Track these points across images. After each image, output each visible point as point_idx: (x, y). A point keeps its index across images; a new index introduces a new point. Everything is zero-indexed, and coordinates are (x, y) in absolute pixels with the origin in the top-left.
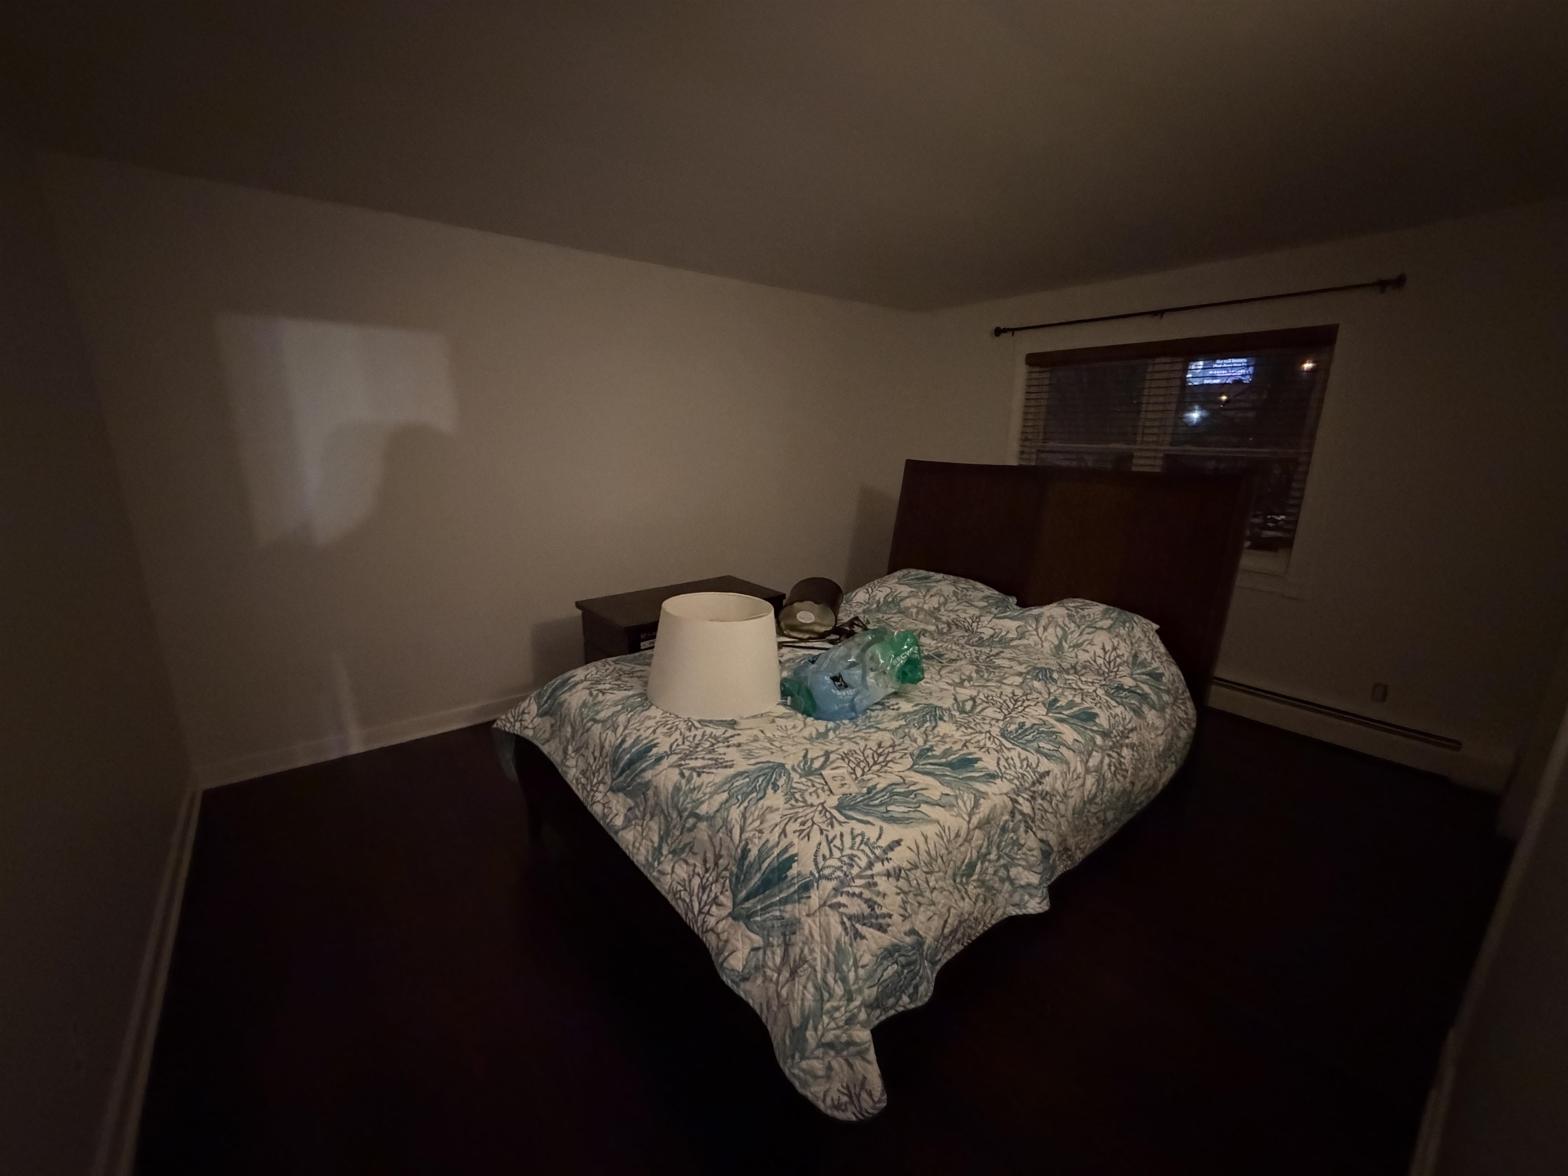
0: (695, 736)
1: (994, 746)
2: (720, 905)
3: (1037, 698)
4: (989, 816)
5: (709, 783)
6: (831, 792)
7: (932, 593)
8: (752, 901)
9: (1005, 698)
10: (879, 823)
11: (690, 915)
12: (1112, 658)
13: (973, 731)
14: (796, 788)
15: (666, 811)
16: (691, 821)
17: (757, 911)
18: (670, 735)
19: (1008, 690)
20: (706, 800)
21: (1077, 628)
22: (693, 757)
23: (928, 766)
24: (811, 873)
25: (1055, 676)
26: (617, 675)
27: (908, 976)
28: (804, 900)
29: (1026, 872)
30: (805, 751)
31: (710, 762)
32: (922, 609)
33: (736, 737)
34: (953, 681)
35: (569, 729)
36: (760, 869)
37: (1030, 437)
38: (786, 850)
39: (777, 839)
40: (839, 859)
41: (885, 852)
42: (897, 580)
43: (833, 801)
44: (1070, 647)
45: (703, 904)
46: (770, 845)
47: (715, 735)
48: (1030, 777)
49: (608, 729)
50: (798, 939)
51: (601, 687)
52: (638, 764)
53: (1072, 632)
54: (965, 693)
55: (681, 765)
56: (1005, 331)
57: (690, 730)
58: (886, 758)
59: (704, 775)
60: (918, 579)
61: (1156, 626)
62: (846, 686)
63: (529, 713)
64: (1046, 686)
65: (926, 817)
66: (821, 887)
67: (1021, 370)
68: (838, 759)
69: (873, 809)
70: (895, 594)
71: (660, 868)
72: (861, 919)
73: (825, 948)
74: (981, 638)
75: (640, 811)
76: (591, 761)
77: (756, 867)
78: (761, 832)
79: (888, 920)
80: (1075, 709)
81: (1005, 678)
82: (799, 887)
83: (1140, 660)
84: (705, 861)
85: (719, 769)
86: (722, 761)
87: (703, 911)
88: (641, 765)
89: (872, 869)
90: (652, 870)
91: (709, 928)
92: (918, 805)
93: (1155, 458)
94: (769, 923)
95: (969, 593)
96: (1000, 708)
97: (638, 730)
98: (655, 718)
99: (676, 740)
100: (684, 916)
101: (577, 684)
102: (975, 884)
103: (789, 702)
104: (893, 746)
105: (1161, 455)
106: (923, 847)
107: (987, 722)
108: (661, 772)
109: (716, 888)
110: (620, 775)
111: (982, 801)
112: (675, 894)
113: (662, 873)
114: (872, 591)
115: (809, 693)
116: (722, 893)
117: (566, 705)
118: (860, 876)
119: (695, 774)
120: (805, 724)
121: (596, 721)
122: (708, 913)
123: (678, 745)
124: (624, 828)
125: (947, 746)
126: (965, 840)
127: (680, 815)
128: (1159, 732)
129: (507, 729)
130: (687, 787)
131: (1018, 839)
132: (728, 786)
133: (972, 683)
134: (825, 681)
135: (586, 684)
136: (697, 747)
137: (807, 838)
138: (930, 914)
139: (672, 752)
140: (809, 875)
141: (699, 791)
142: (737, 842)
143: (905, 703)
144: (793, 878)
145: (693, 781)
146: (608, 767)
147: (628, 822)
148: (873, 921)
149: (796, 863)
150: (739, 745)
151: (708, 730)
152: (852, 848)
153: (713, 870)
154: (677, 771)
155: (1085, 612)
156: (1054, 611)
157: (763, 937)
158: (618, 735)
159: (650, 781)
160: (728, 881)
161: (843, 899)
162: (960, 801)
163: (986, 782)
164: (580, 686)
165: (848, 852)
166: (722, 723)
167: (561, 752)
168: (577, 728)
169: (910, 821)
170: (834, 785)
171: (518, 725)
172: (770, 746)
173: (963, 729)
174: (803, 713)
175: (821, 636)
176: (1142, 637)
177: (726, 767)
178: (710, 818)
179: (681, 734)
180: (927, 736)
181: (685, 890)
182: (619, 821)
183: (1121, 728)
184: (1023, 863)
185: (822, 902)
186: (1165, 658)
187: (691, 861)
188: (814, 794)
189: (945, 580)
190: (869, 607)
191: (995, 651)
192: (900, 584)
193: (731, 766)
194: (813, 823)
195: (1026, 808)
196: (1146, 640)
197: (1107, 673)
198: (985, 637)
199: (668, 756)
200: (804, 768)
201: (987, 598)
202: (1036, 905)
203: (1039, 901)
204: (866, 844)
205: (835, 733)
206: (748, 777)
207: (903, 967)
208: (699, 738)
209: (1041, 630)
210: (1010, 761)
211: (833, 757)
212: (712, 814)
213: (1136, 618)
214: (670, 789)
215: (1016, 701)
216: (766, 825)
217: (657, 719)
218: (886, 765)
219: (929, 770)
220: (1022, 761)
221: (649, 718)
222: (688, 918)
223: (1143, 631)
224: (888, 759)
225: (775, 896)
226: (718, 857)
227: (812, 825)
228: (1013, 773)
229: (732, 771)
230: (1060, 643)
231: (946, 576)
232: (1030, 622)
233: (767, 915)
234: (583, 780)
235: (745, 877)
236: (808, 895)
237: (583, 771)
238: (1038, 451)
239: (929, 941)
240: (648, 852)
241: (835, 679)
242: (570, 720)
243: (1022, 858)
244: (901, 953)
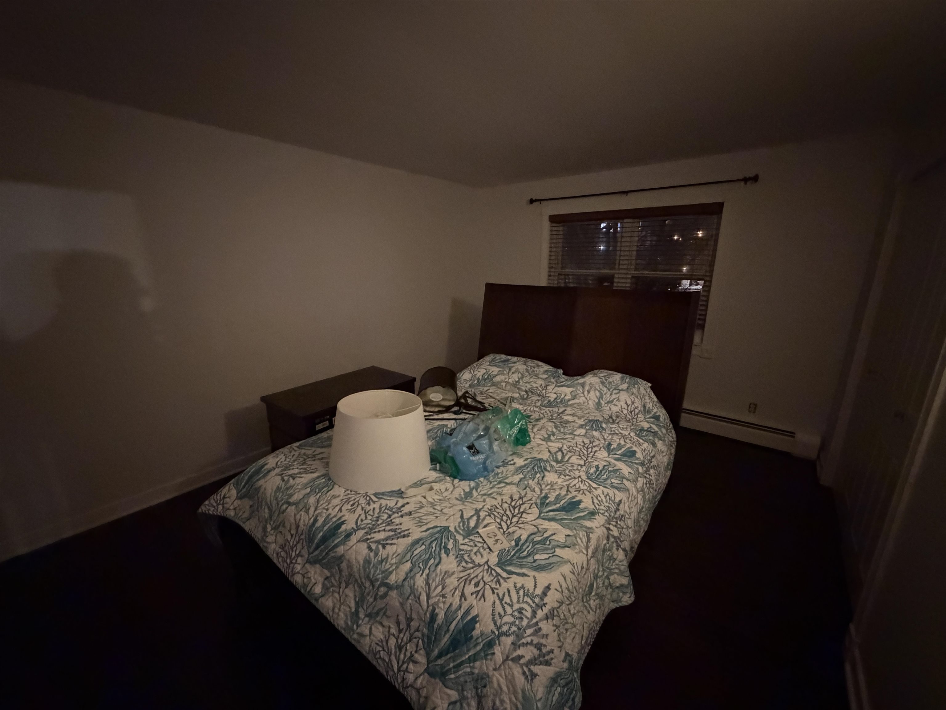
0: (374, 509)
1: (586, 488)
2: (415, 662)
3: (599, 445)
4: (597, 545)
5: (393, 554)
6: (490, 550)
7: (513, 371)
8: (444, 659)
9: (579, 447)
10: (532, 573)
11: (391, 673)
12: (632, 409)
13: (569, 478)
14: (463, 550)
15: (359, 581)
16: (383, 590)
17: (450, 669)
18: (354, 511)
19: (579, 440)
20: (393, 570)
21: (608, 390)
22: (376, 530)
23: (551, 513)
24: (492, 632)
25: (604, 426)
26: (302, 459)
27: (567, 693)
28: (489, 657)
29: (619, 577)
30: (461, 512)
31: (391, 533)
32: (508, 383)
33: (406, 506)
34: (544, 437)
35: (267, 511)
36: (448, 630)
37: (554, 266)
38: (467, 612)
39: (458, 603)
40: (511, 615)
41: (542, 599)
42: (489, 363)
43: (494, 559)
44: (605, 404)
45: (401, 663)
46: (454, 608)
47: (390, 507)
48: (613, 507)
49: (301, 510)
50: (488, 690)
51: (290, 472)
52: (331, 541)
53: (605, 394)
54: (554, 446)
55: (368, 539)
56: (536, 200)
57: (369, 504)
58: (519, 509)
59: (388, 547)
60: (501, 362)
61: (650, 385)
62: (478, 453)
63: (229, 497)
64: (601, 434)
65: (561, 559)
66: (502, 644)
67: (546, 224)
68: (486, 515)
69: (525, 560)
70: (489, 373)
71: (359, 631)
72: (533, 661)
73: (514, 699)
74: (549, 401)
75: (336, 580)
76: (289, 538)
77: (445, 628)
78: (443, 596)
79: (551, 655)
80: (623, 449)
81: (575, 431)
82: (483, 645)
83: (647, 408)
84: (398, 623)
85: (399, 539)
86: (400, 531)
87: (402, 669)
88: (333, 542)
89: (536, 618)
90: (352, 633)
91: (408, 684)
92: (553, 550)
93: (626, 278)
94: (462, 679)
95: (536, 369)
96: (580, 456)
97: (327, 510)
98: (339, 496)
99: (360, 515)
100: (385, 674)
101: (269, 471)
102: (594, 598)
103: (438, 468)
104: (521, 498)
105: (630, 276)
106: (564, 585)
107: (575, 468)
108: (352, 547)
109: (411, 648)
110: (316, 549)
111: (591, 535)
112: (375, 654)
113: (361, 635)
114: (474, 372)
115: (453, 459)
116: (416, 652)
117: (262, 490)
118: (529, 626)
119: (380, 547)
120: (454, 486)
121: (289, 504)
122: (406, 670)
123: (362, 520)
124: (322, 596)
125: (557, 493)
126: (587, 570)
127: (372, 583)
128: (664, 454)
129: (211, 513)
130: (376, 560)
131: (612, 555)
132: (409, 555)
133: (555, 437)
134: (464, 451)
135: (277, 471)
136: (377, 521)
137: (483, 599)
138: (573, 635)
139: (359, 528)
140: (490, 634)
141: (386, 563)
142: (425, 607)
143: (518, 459)
144: (477, 638)
145: (380, 554)
146: (304, 543)
147: (326, 588)
148: (541, 659)
149: (478, 624)
150: (410, 513)
151: (384, 502)
152: (518, 602)
153: (406, 631)
154: (365, 545)
155: (611, 380)
156: (590, 379)
157: (457, 691)
158: (311, 516)
159: (343, 555)
160: (420, 641)
161: (520, 652)
162: (578, 539)
163: (589, 519)
164: (273, 473)
165: (516, 606)
166: (392, 494)
167: (260, 529)
168: (274, 509)
169: (552, 566)
170: (490, 542)
171: (220, 507)
172: (433, 511)
173: (562, 476)
174: (450, 476)
175: (447, 409)
176: (645, 393)
177: (404, 536)
178: (399, 587)
179: (363, 509)
180: (541, 486)
181: (384, 650)
182: (318, 590)
183: (649, 458)
184: (617, 571)
185: (505, 658)
186: (658, 405)
187: (386, 623)
188: (478, 554)
189: (519, 361)
190: (472, 383)
191: (561, 410)
192: (492, 366)
193: (408, 536)
194: (485, 584)
195: (615, 533)
196: (648, 395)
197: (631, 419)
198: (552, 400)
199: (355, 531)
200: (464, 529)
201: (546, 371)
202: (627, 599)
203: (629, 596)
204: (527, 595)
205: (477, 491)
206: (423, 544)
207: (564, 687)
208: (377, 511)
209: (586, 393)
210: (599, 498)
211: (482, 514)
212: (400, 584)
213: (640, 381)
214: (362, 562)
215: (587, 448)
216: (447, 590)
217: (341, 498)
218: (521, 517)
219: (551, 517)
220: (605, 497)
221: (334, 497)
222: (389, 676)
223: (645, 389)
224: (521, 510)
225: (465, 654)
226: (409, 620)
227: (484, 585)
228: (603, 508)
229: (409, 540)
230: (599, 400)
231: (519, 358)
232: (579, 388)
233: (460, 672)
234: (283, 554)
235: (435, 638)
236: (492, 652)
237: (282, 545)
238: (559, 274)
239: (575, 656)
240: (347, 616)
241: (470, 447)
242: (267, 504)
243: (616, 568)
244: (562, 677)
